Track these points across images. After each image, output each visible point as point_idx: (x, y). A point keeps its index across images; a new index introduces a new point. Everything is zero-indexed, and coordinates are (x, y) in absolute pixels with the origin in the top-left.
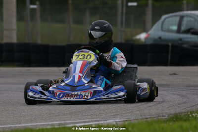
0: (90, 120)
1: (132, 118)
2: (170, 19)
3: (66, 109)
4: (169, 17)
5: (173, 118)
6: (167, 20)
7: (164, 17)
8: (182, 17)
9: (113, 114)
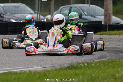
0: (24, 67)
1: (47, 66)
2: (65, 8)
3: (10, 61)
4: (64, 8)
5: (70, 66)
6: (63, 9)
7: (61, 7)
8: (71, 8)
9: (36, 64)
